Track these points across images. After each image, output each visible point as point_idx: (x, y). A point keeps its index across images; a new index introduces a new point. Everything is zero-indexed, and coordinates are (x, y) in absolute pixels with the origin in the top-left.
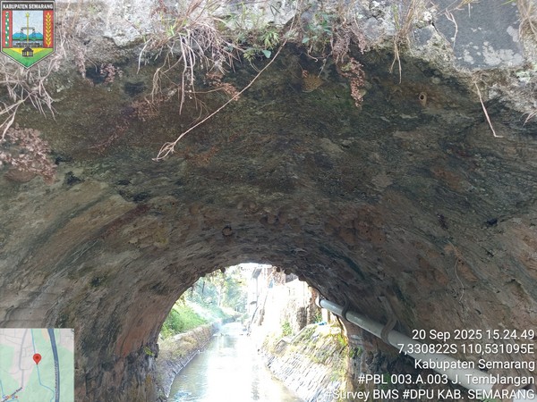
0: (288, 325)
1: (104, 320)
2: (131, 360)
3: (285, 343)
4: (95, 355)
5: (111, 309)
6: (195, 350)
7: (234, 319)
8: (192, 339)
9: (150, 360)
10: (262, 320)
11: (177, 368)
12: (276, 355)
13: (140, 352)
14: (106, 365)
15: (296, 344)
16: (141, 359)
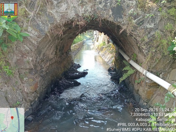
0: (105, 42)
1: (62, 46)
2: (66, 53)
3: (103, 48)
4: (61, 52)
5: (63, 44)
6: (79, 49)
7: (90, 39)
8: (78, 46)
9: (70, 52)
10: (98, 40)
11: (74, 53)
12: (101, 51)
13: (68, 51)
14: (63, 54)
15: (106, 48)
16: (68, 52)
